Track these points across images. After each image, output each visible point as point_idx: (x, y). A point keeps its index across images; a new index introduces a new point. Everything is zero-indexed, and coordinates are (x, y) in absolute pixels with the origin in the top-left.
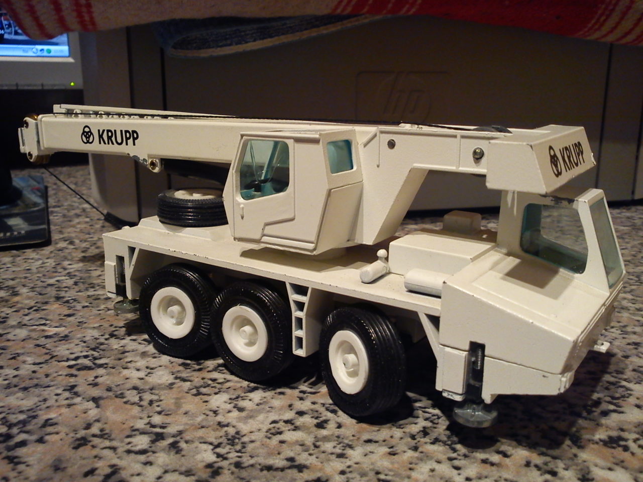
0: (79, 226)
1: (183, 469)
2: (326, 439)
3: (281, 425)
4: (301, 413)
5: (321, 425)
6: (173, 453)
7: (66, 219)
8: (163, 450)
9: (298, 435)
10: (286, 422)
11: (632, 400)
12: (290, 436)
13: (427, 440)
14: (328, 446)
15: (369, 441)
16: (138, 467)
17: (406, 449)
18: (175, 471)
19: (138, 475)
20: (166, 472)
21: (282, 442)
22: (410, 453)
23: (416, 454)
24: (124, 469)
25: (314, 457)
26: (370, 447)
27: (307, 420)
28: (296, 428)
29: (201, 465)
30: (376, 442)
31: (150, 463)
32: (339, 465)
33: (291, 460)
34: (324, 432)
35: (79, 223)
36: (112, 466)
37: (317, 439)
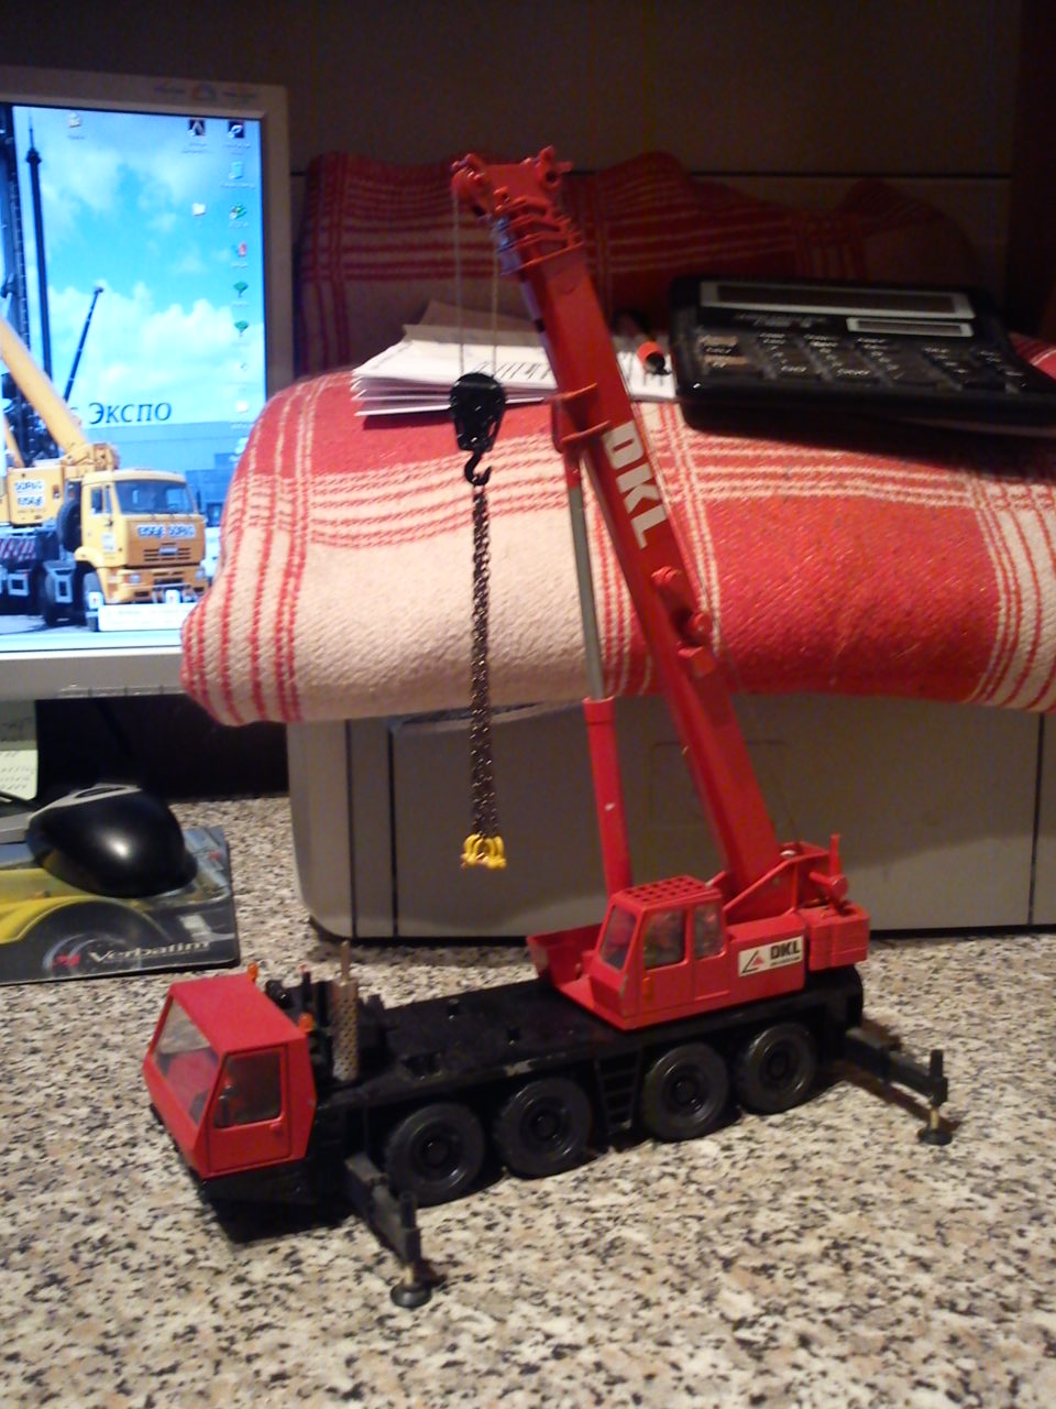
0: (273, 934)
1: (354, 1255)
2: (489, 1241)
3: (452, 1224)
4: (475, 1214)
5: (489, 1228)
6: (346, 1241)
7: (257, 919)
8: (339, 1237)
9: (465, 1235)
10: (460, 1221)
11: (820, 1231)
12: (459, 1235)
13: (585, 1250)
14: (489, 1248)
15: (528, 1246)
16: (313, 1250)
17: (559, 1256)
18: (345, 1256)
19: (314, 1256)
20: (337, 1257)
21: (448, 1240)
22: (562, 1262)
23: (566, 1263)
24: (302, 1250)
25: (471, 1256)
26: (526, 1252)
27: (480, 1221)
28: (465, 1228)
29: (370, 1253)
30: (535, 1248)
31: (323, 1248)
32: (492, 1265)
33: (451, 1256)
34: (490, 1234)
35: (274, 928)
36: (293, 1247)
37: (481, 1240)
